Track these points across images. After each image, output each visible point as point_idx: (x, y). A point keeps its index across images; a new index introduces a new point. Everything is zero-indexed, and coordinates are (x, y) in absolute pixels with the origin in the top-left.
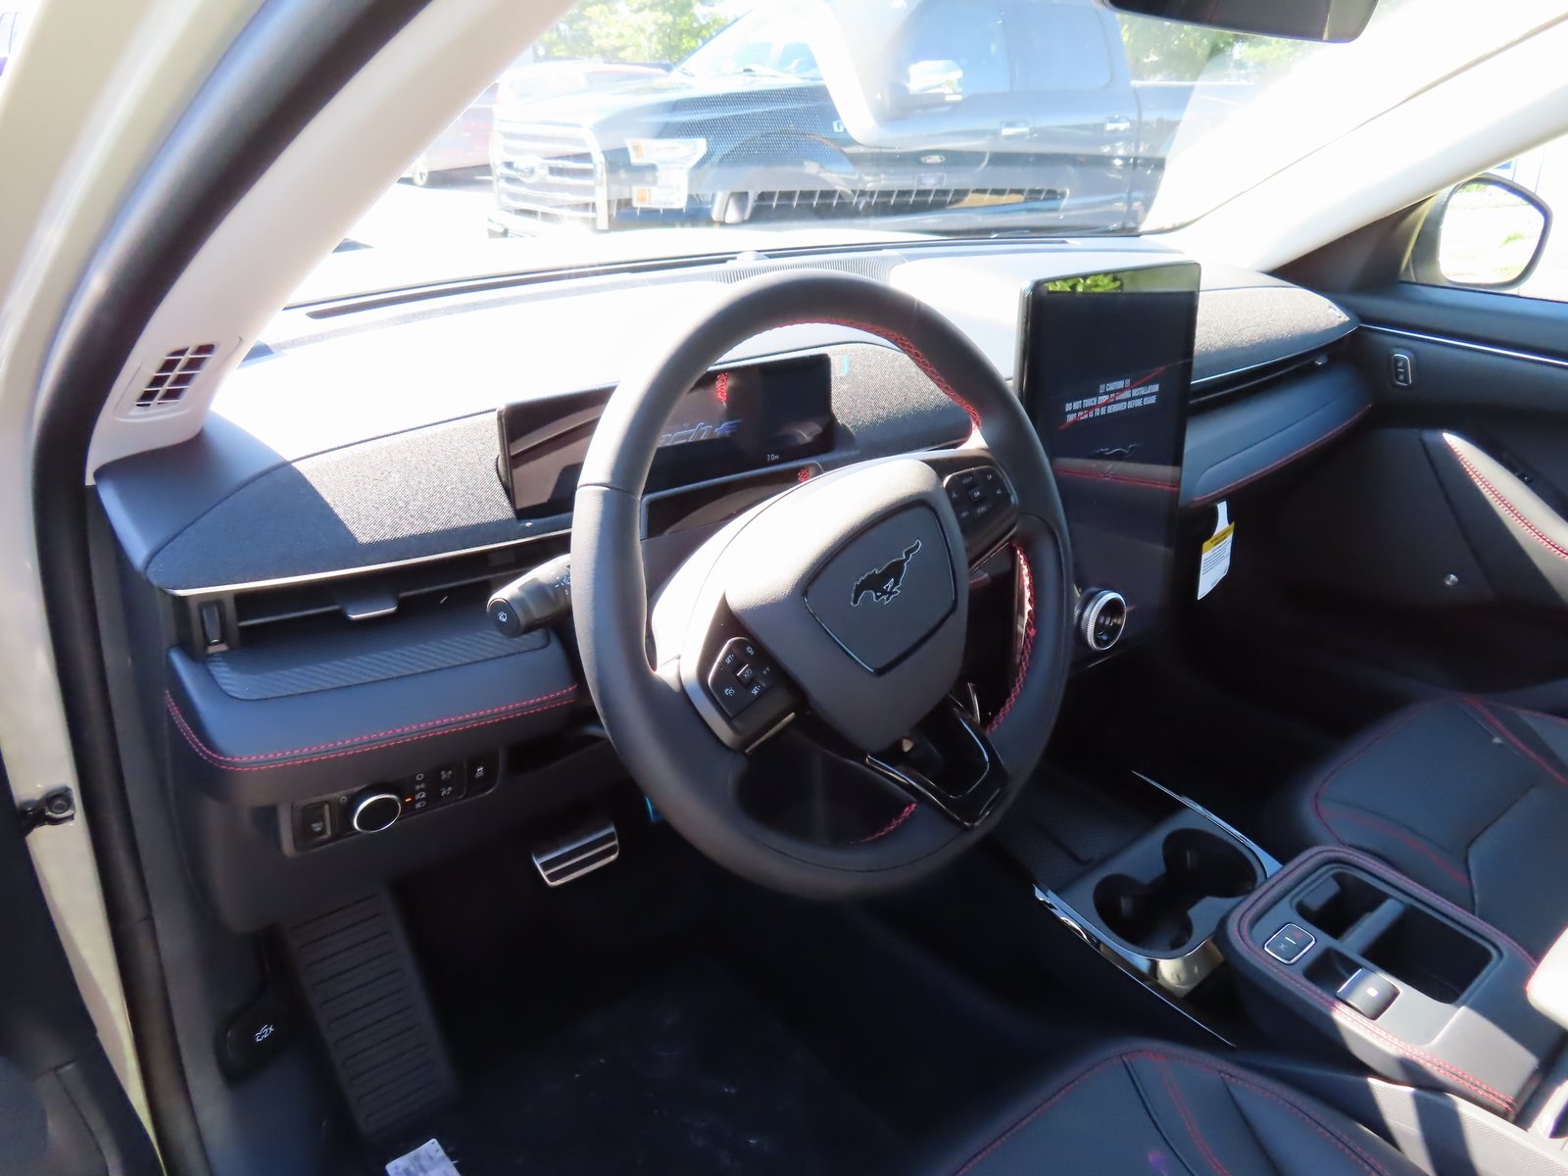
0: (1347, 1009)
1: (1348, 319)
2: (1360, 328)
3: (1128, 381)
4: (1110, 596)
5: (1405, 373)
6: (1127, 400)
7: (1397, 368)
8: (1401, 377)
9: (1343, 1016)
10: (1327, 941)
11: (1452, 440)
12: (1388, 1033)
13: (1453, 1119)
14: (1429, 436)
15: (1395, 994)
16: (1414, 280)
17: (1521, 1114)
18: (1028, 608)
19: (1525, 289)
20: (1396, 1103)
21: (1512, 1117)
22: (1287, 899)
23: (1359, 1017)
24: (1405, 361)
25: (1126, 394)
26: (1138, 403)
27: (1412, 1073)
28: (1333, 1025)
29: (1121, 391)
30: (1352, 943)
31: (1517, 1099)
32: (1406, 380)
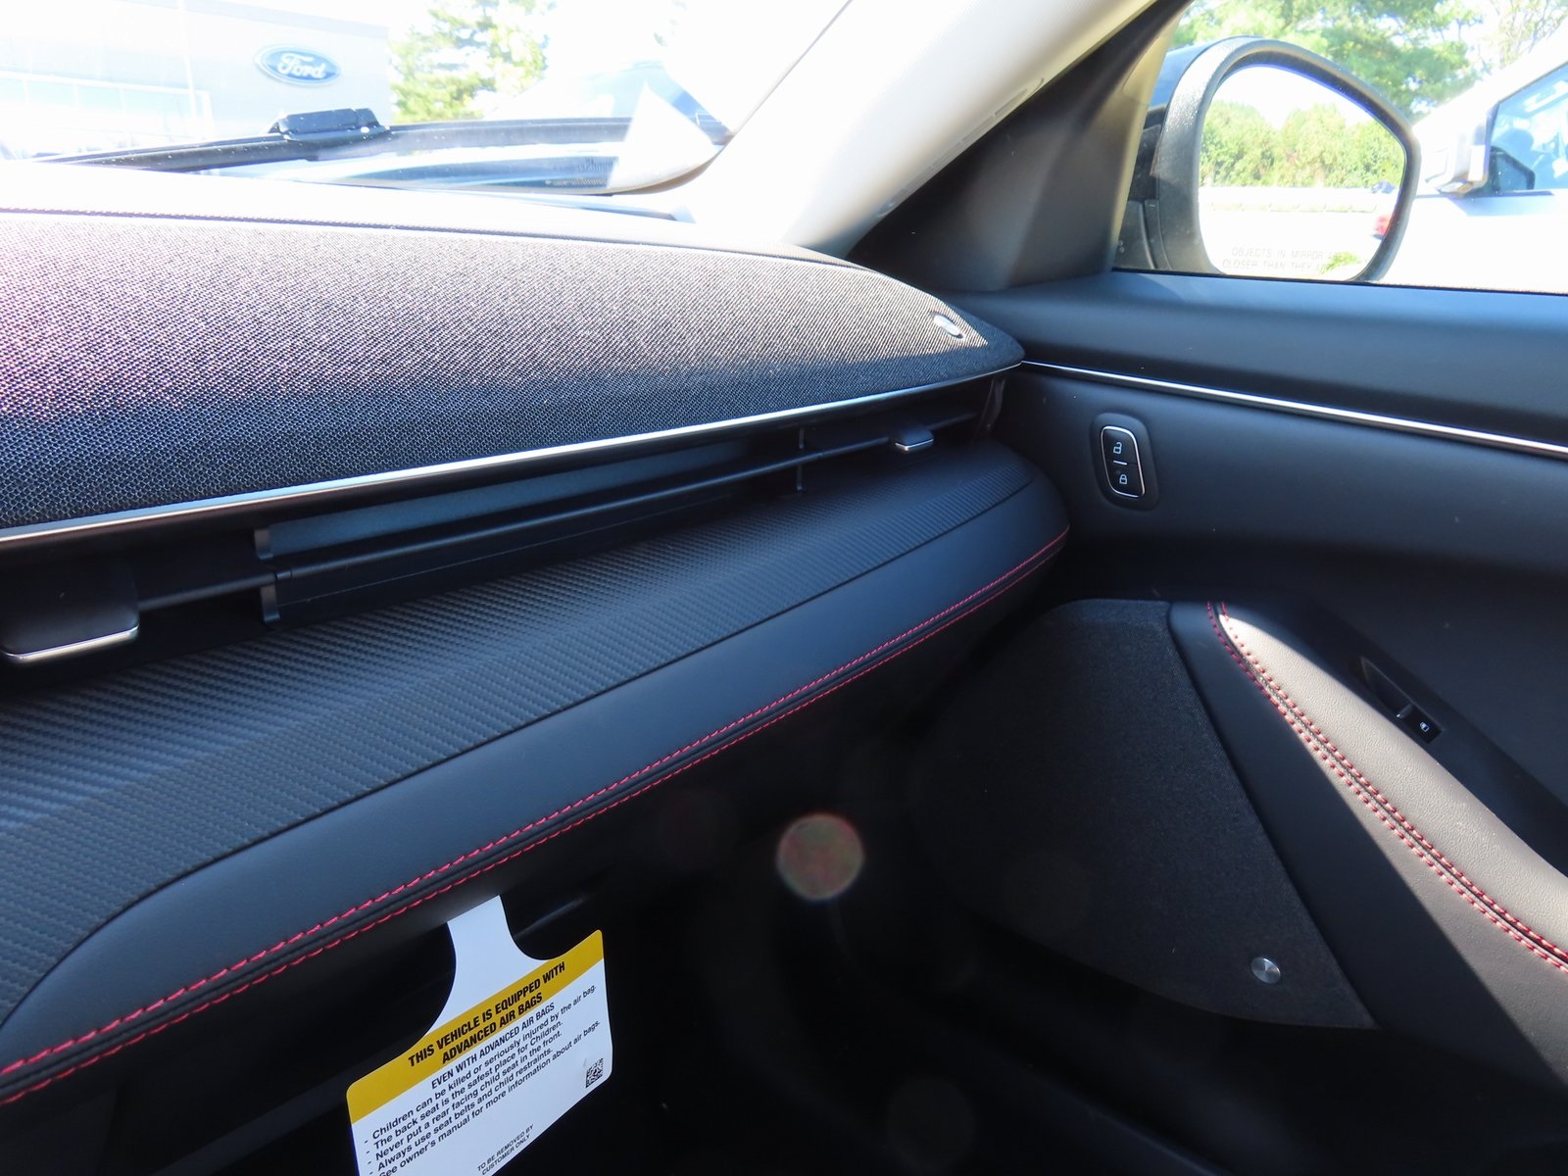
2: (1017, 366)
5: (1130, 469)
7: (1111, 456)
8: (1123, 479)
11: (1244, 634)
14: (1189, 620)
16: (1151, 267)
24: (1127, 443)
32: (1133, 485)
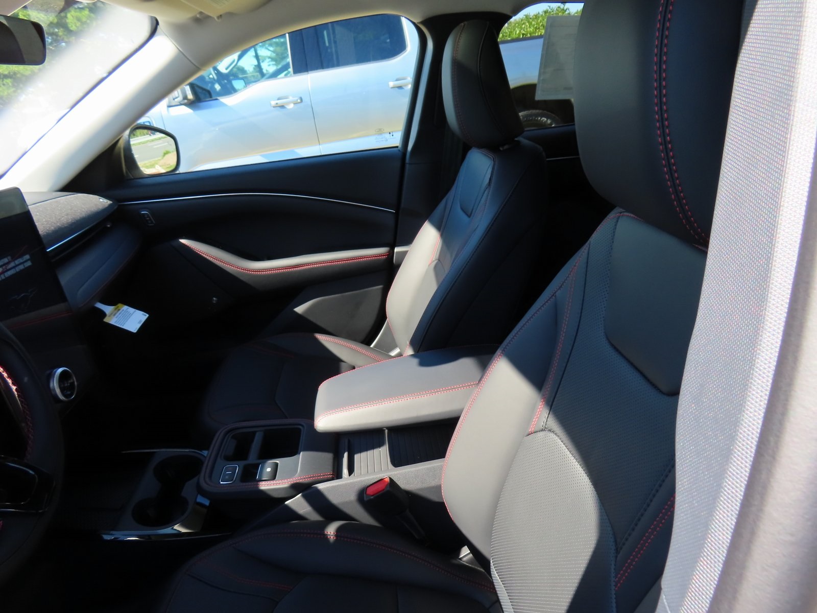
0: (263, 483)
1: (111, 202)
2: (119, 206)
3: (9, 258)
4: (60, 370)
5: (150, 220)
6: (14, 267)
7: (144, 218)
8: (149, 222)
9: (264, 486)
10: (243, 463)
11: (185, 241)
12: (282, 480)
13: (319, 493)
15: (277, 465)
16: (133, 178)
17: (338, 475)
18: (14, 388)
19: (182, 170)
20: (298, 504)
21: (335, 478)
22: (219, 459)
23: (269, 482)
24: (147, 214)
25: (12, 264)
26: (21, 267)
27: (297, 488)
28: (262, 492)
29: (8, 263)
30: (252, 458)
31: (333, 471)
32: (152, 223)
